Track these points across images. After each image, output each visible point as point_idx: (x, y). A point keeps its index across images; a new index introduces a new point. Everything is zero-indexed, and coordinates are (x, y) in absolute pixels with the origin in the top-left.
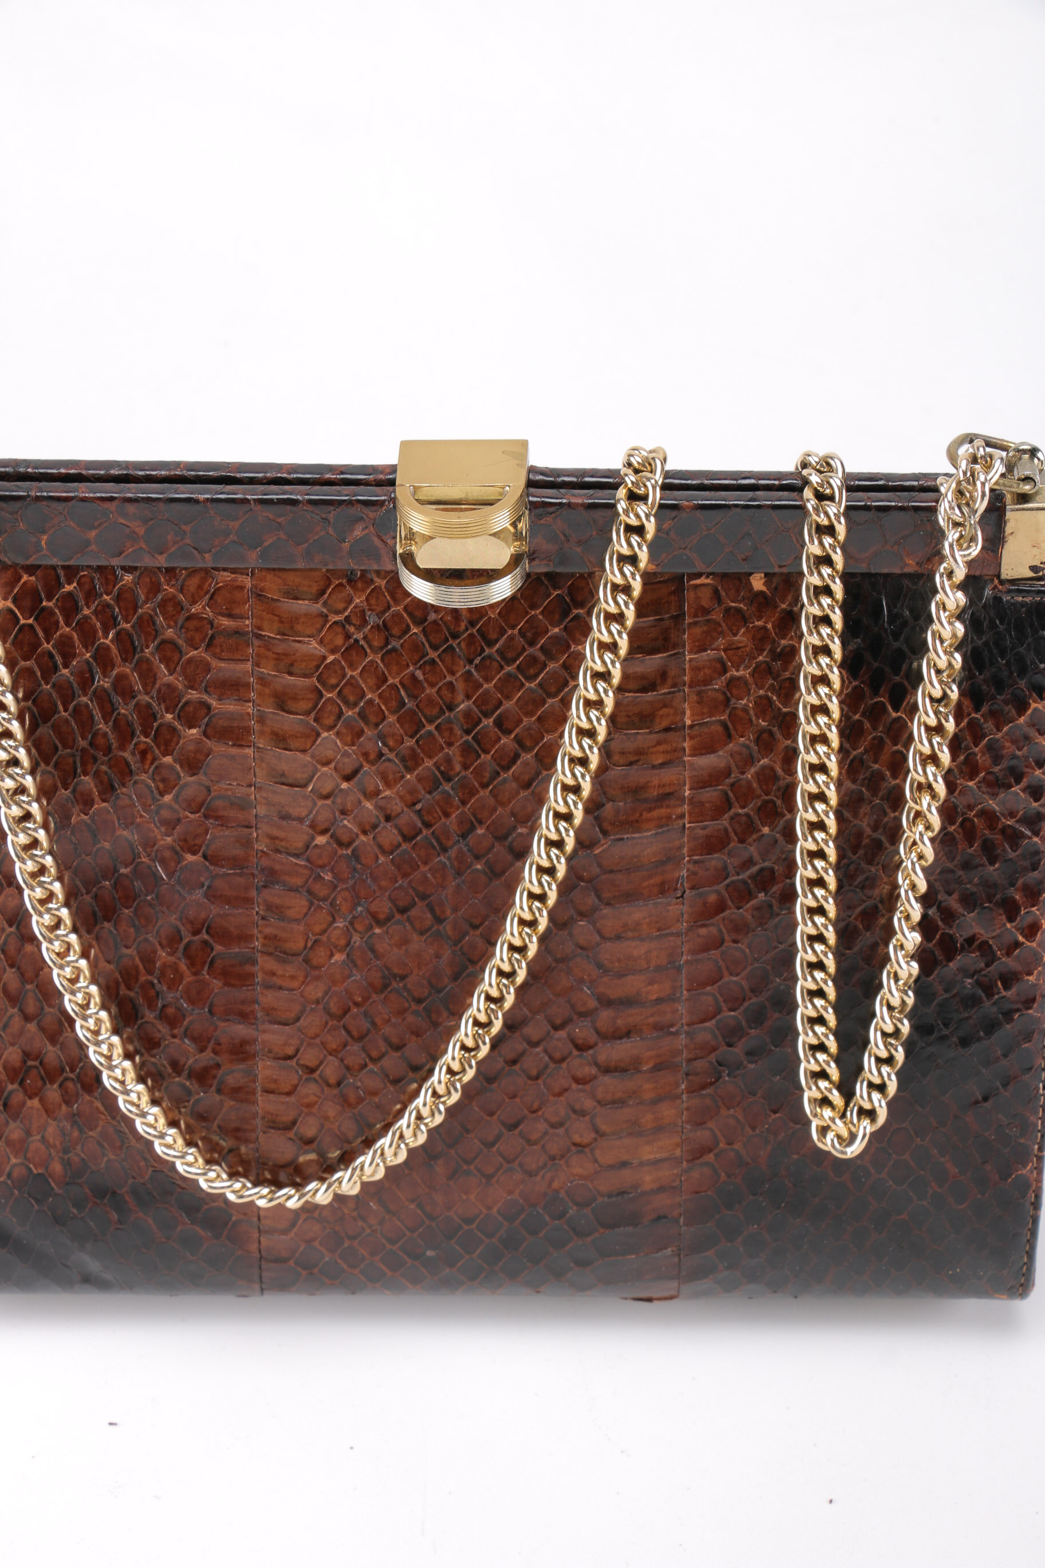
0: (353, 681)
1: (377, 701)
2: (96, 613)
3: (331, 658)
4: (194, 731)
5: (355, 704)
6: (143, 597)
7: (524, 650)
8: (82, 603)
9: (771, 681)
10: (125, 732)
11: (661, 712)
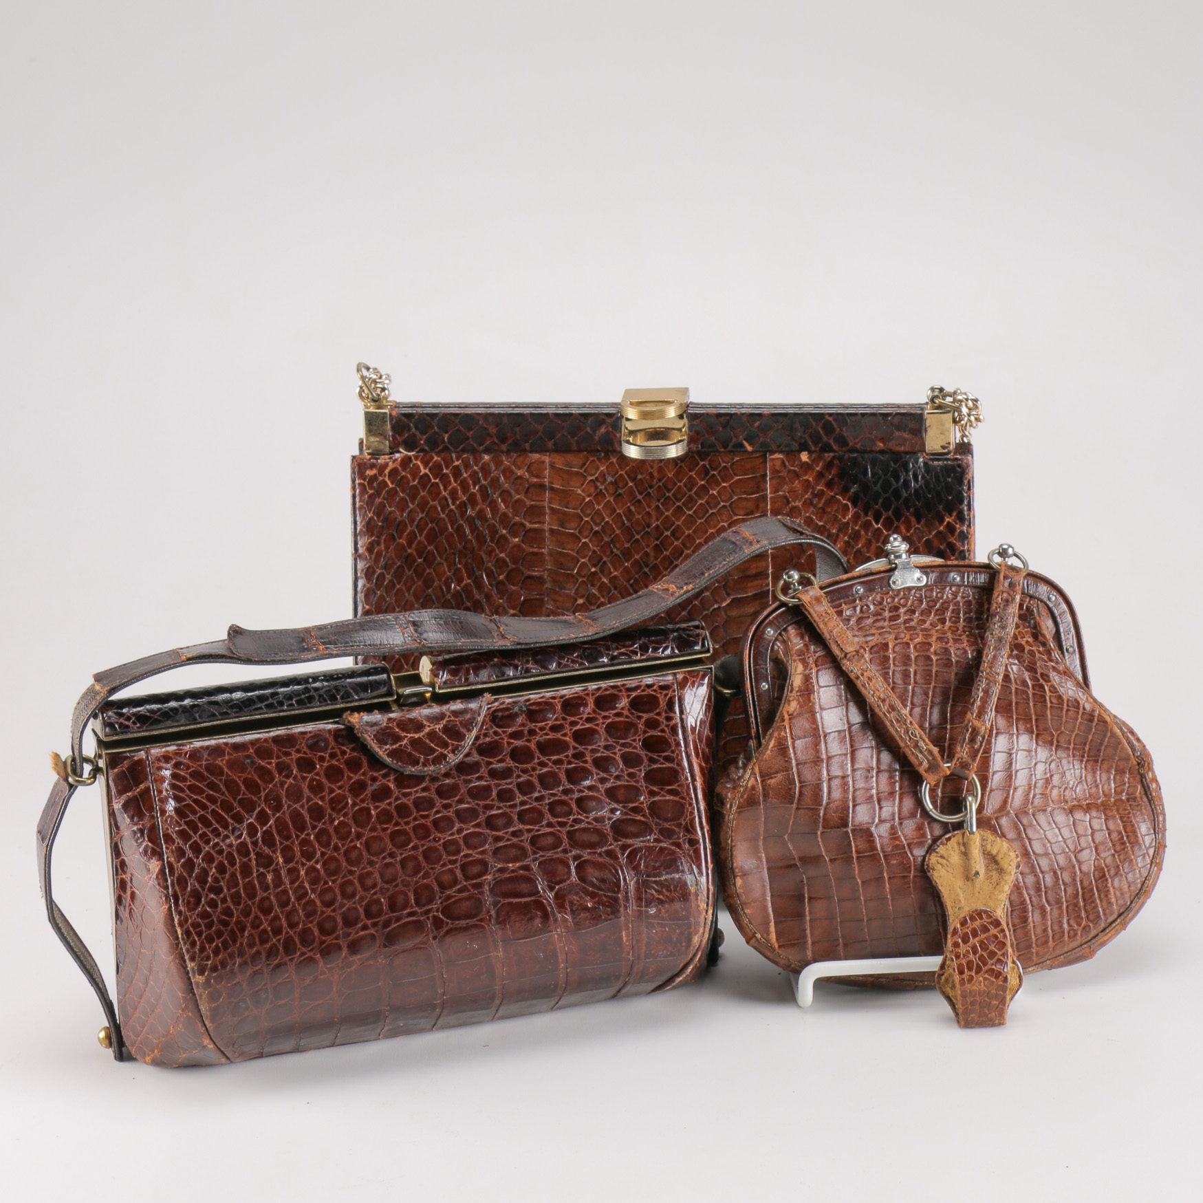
0: (599, 512)
1: (611, 522)
2: (470, 476)
3: (587, 499)
4: (517, 540)
5: (599, 524)
6: (493, 468)
8: (463, 471)
9: (812, 509)
10: (481, 539)
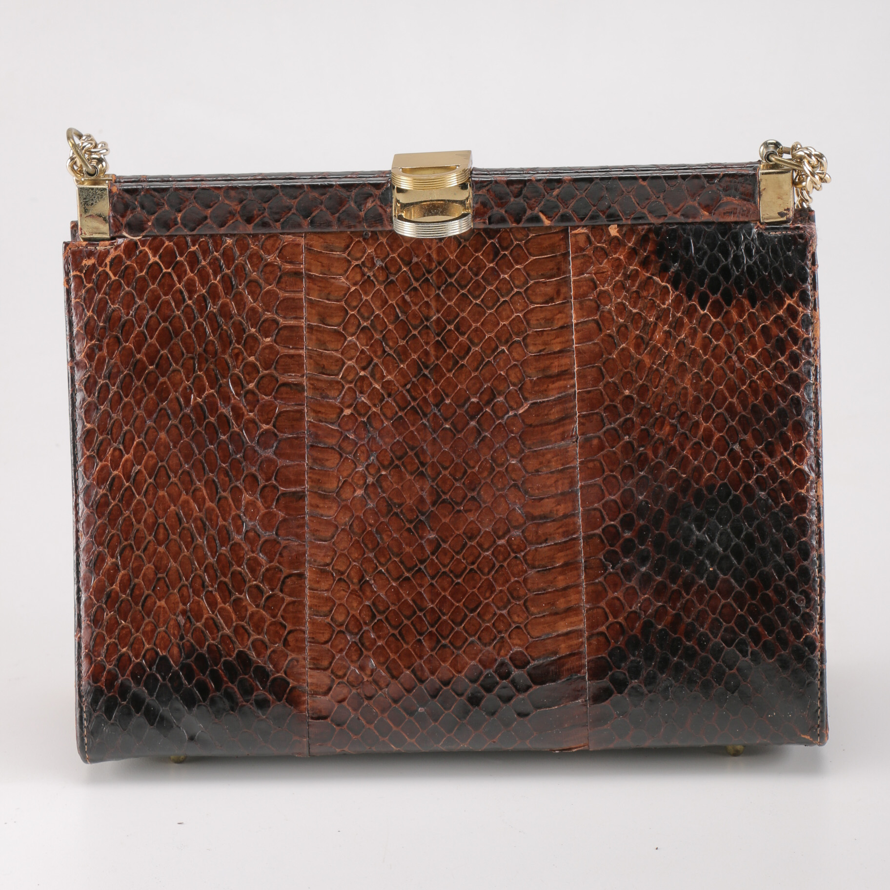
0: (367, 303)
1: (382, 316)
2: (210, 264)
3: (353, 289)
4: (268, 339)
5: (368, 318)
6: (238, 253)
7: (472, 279)
8: (201, 258)
9: (624, 293)
10: (226, 342)
11: (558, 316)
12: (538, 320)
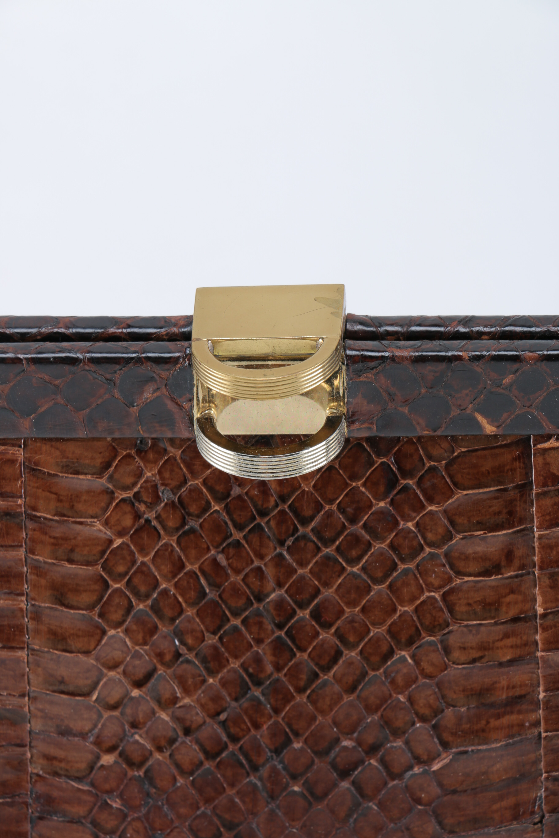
0: (144, 569)
3: (118, 542)
5: (147, 596)
7: (344, 527)
11: (508, 599)
12: (469, 604)
